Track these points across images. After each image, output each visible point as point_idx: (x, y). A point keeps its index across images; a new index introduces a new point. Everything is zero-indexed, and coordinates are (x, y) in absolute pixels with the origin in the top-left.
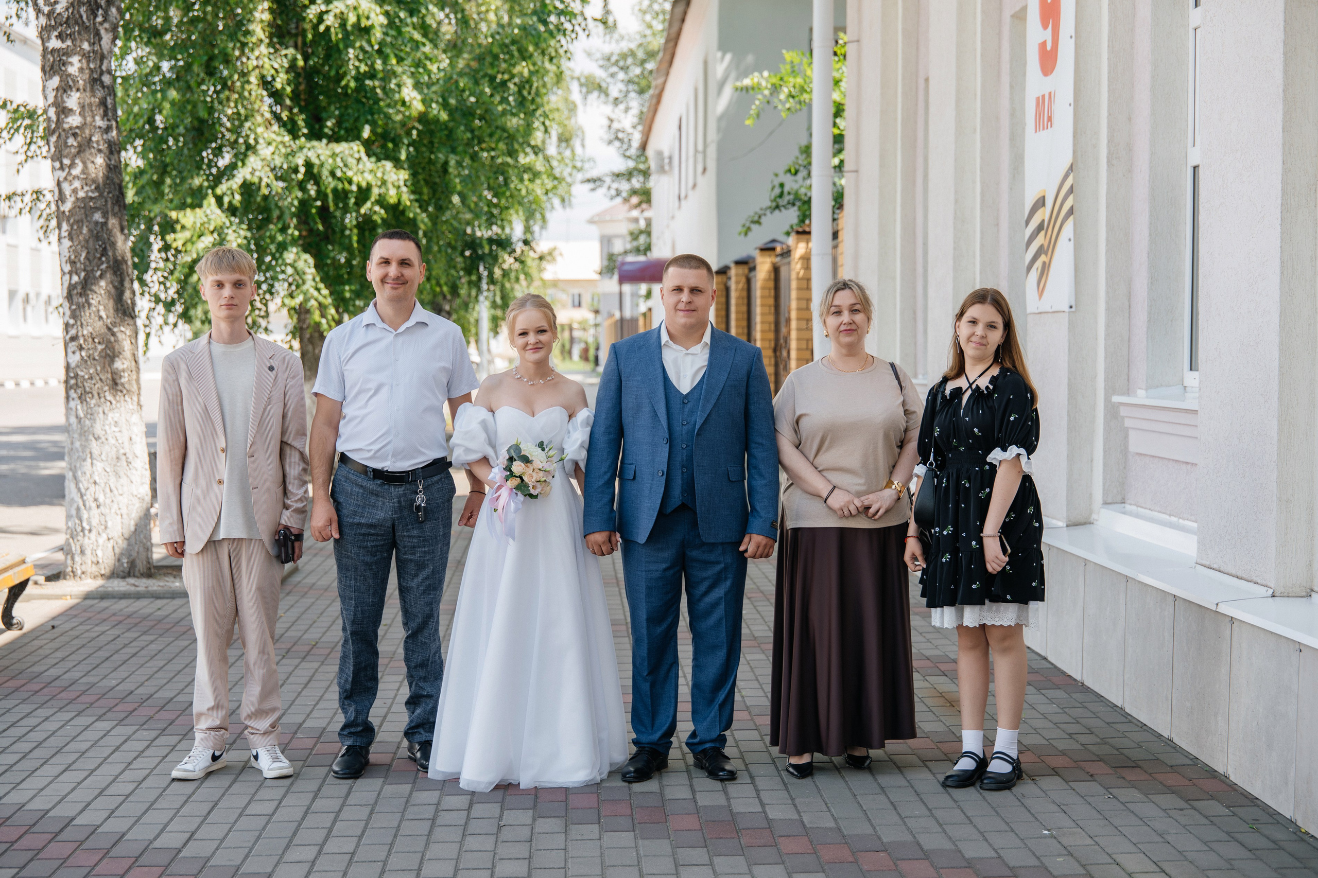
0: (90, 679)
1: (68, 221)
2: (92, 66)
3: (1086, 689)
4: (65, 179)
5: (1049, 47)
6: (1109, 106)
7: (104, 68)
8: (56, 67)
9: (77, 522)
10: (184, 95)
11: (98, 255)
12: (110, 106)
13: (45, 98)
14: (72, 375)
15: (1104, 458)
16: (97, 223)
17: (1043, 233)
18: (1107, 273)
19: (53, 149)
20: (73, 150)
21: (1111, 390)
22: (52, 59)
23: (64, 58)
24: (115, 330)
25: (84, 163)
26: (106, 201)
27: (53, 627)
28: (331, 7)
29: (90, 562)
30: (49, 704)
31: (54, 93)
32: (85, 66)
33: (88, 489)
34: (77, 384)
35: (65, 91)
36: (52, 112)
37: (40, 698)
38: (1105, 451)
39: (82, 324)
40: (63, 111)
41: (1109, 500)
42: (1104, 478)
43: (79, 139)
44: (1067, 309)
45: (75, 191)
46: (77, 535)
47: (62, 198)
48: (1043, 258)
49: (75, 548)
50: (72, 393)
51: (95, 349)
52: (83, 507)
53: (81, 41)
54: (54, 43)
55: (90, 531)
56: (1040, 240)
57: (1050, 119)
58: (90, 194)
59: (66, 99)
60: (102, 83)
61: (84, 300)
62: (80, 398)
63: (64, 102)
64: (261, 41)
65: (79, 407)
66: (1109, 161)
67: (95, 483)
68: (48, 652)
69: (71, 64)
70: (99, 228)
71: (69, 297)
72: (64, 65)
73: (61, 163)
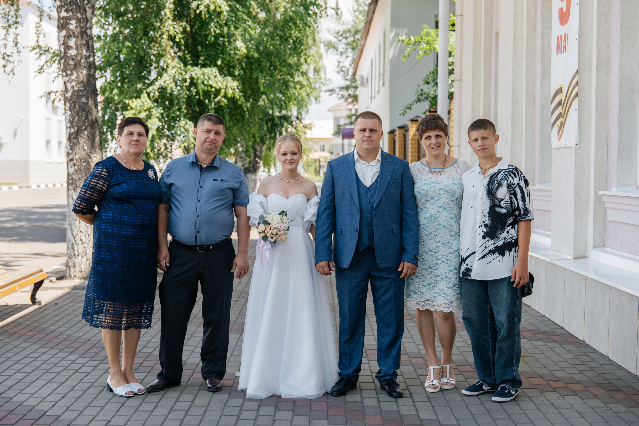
0: (70, 332)
1: (69, 102)
2: (82, 25)
3: (587, 346)
4: (68, 81)
5: (564, 10)
6: (597, 40)
7: (88, 26)
8: (64, 26)
9: (72, 251)
10: (133, 45)
11: (83, 119)
12: (90, 45)
13: (59, 41)
14: (70, 178)
15: (594, 223)
16: (83, 103)
17: (561, 107)
18: (596, 127)
19: (62, 66)
20: (72, 67)
21: (597, 188)
22: (62, 22)
23: (68, 21)
24: (92, 156)
25: (77, 73)
26: (88, 92)
27: (56, 304)
28: (203, 2)
29: (78, 271)
30: (46, 346)
31: (63, 39)
32: (78, 26)
33: (77, 235)
34: (72, 183)
35: (68, 38)
36: (62, 48)
37: (43, 342)
38: (594, 220)
39: (75, 153)
40: (68, 48)
41: (596, 245)
42: (594, 234)
43: (75, 61)
44: (574, 146)
45: (73, 87)
46: (72, 257)
47: (66, 90)
48: (561, 119)
49: (71, 264)
50: (70, 187)
51: (82, 165)
52: (74, 244)
53: (77, 13)
54: (64, 14)
55: (78, 255)
56: (559, 110)
57: (565, 47)
58: (80, 89)
59: (69, 41)
60: (87, 33)
61: (76, 141)
62: (74, 189)
63: (68, 43)
64: (169, 18)
65: (74, 194)
66: (597, 69)
67: (81, 232)
68: (51, 317)
69: (72, 24)
70: (84, 105)
71: (69, 139)
72: (68, 24)
73: (66, 73)
